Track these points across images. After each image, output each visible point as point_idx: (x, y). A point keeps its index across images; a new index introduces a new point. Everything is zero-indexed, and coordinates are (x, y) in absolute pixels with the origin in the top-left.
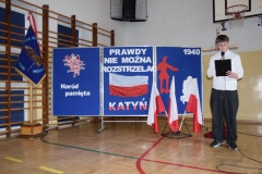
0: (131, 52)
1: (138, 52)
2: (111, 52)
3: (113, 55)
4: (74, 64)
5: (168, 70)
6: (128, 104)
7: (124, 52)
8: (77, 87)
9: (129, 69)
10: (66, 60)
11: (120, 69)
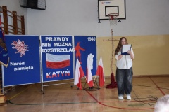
0: (59, 39)
1: (63, 39)
2: (47, 39)
3: (48, 41)
4: (20, 47)
5: (80, 51)
6: (58, 73)
7: (55, 39)
8: (23, 63)
9: (58, 50)
10: (14, 44)
11: (52, 50)
